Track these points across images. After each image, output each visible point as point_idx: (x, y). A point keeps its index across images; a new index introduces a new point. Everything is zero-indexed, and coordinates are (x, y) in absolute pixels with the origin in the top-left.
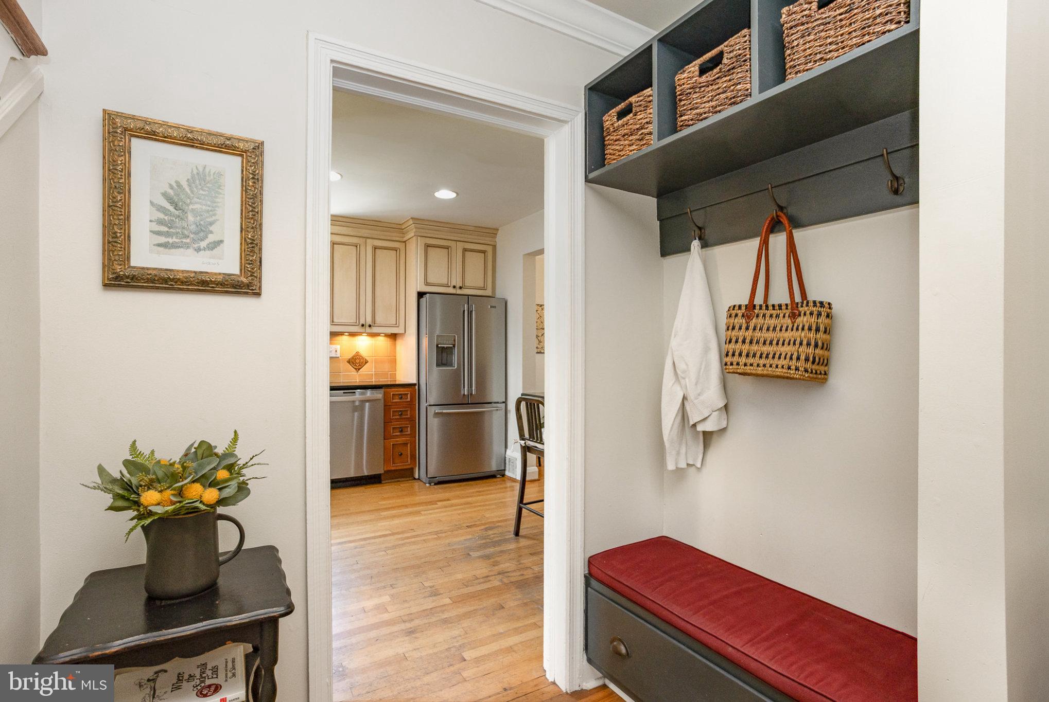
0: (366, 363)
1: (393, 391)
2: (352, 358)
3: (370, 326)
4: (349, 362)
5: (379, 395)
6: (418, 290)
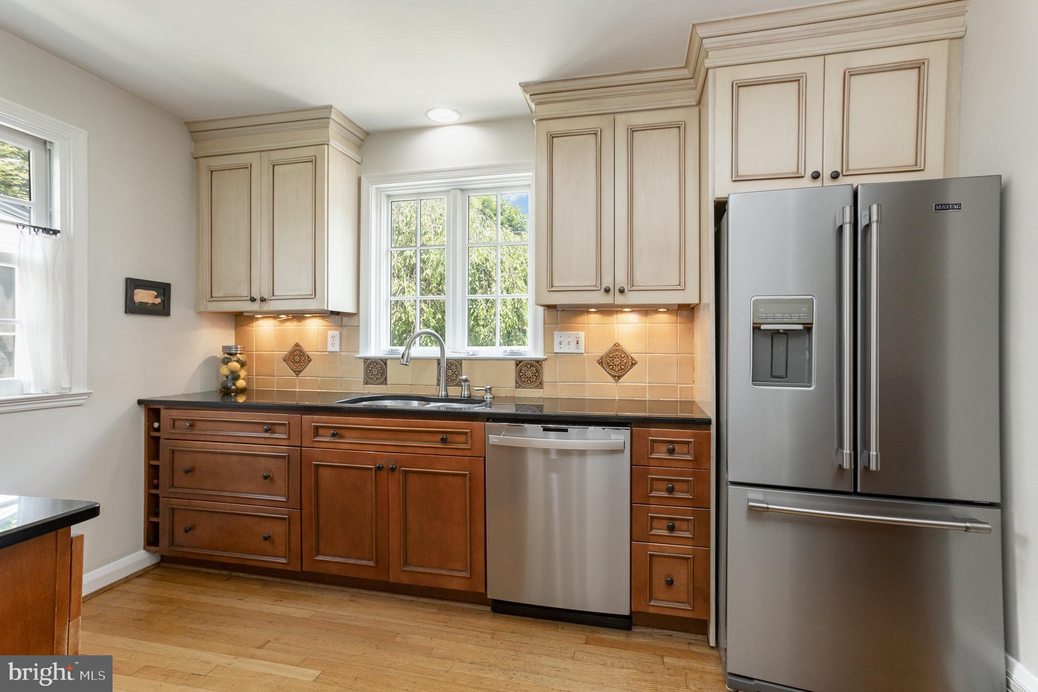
0: (633, 364)
1: (656, 433)
2: (607, 355)
3: (622, 291)
4: (600, 363)
5: (620, 437)
6: (716, 197)
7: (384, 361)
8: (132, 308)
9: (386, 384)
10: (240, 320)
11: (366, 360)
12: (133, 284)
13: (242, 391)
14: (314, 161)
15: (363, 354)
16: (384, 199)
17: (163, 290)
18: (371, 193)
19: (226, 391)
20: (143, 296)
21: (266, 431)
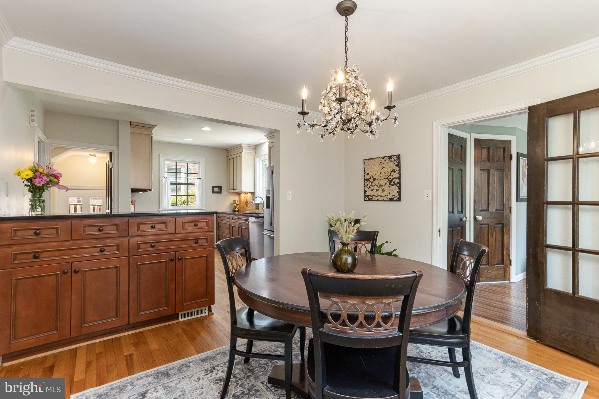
7: (258, 204)
8: (213, 192)
9: (258, 210)
10: (239, 194)
11: (256, 204)
12: (213, 187)
13: (237, 211)
14: (241, 156)
15: (255, 202)
16: (261, 161)
17: (220, 188)
18: (257, 160)
19: (234, 211)
20: (215, 189)
21: (245, 221)
